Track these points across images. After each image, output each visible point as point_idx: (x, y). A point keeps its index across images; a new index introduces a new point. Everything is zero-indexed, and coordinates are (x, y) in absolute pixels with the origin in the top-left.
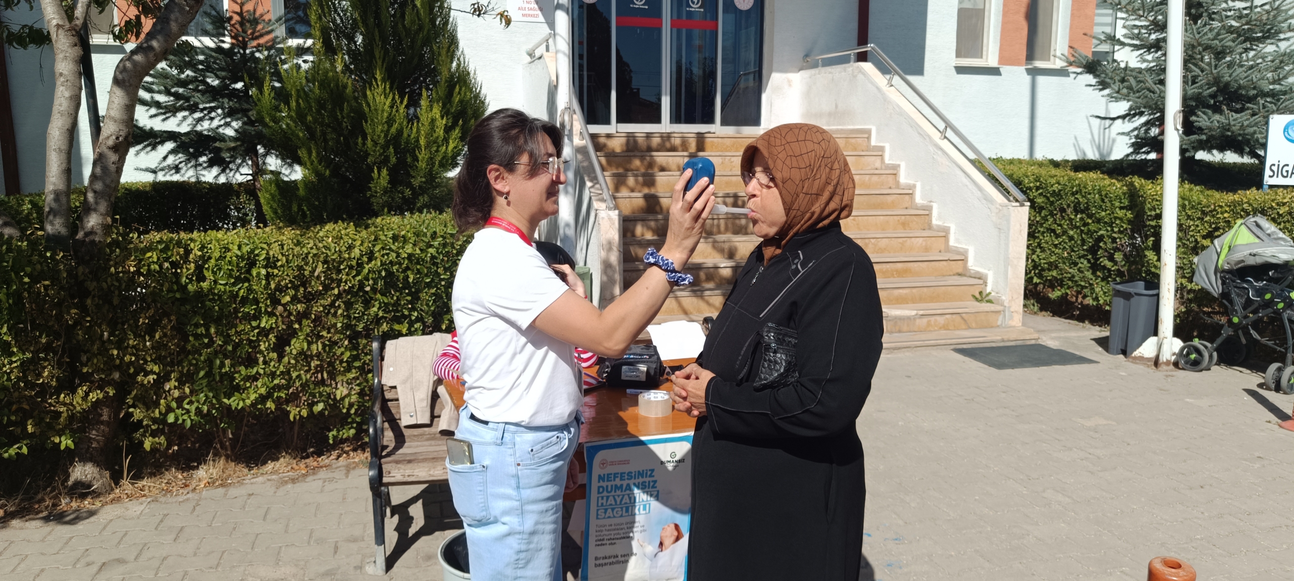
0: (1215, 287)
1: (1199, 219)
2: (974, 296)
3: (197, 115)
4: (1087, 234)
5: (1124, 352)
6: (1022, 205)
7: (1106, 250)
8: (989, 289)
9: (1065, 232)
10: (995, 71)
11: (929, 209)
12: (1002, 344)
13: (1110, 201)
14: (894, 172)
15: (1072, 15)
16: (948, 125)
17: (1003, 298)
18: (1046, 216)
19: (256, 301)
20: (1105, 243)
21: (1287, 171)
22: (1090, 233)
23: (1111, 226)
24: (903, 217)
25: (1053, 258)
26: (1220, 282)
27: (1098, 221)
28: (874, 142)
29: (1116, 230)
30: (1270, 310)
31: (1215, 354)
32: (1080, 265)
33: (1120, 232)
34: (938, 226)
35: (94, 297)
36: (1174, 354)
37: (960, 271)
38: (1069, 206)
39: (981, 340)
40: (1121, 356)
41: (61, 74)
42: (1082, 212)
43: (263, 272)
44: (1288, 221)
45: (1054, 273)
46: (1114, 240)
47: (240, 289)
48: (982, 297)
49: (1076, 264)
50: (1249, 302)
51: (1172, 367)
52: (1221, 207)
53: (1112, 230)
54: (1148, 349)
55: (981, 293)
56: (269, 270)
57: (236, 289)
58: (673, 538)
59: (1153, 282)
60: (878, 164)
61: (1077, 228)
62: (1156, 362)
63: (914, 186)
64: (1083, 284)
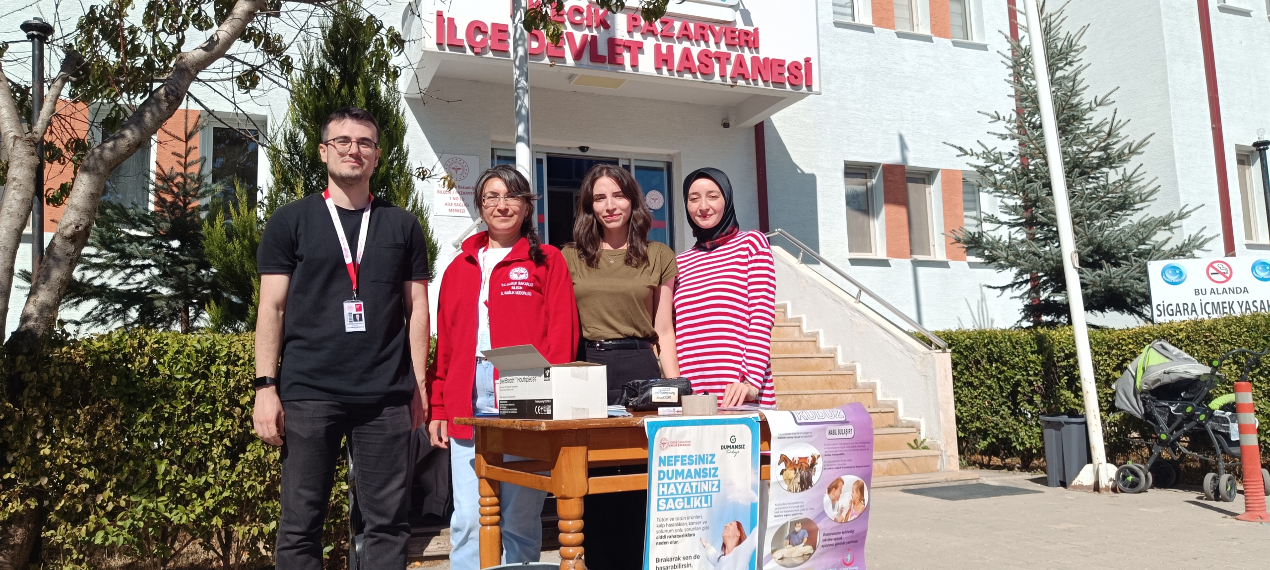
0: (1137, 409)
1: (1106, 353)
2: (909, 445)
4: (1004, 381)
5: (1064, 484)
6: (944, 351)
7: (1024, 395)
8: (923, 437)
9: (982, 383)
10: (884, 263)
11: (853, 369)
12: (946, 485)
13: (1022, 347)
14: (814, 339)
15: (945, 215)
16: (862, 289)
17: (939, 442)
18: (962, 370)
19: (213, 401)
20: (1023, 388)
21: (1172, 310)
22: (1007, 379)
23: (1026, 370)
24: (830, 377)
25: (974, 411)
26: (1141, 403)
27: (1013, 367)
28: (790, 315)
29: (1031, 373)
30: (1193, 423)
31: (1150, 474)
32: (1002, 412)
33: (1035, 375)
34: (863, 384)
35: (30, 389)
36: (1111, 480)
37: (892, 423)
38: (982, 357)
39: (927, 480)
40: (1061, 488)
41: (14, 179)
42: (996, 361)
43: (224, 368)
44: (1188, 345)
45: (978, 424)
46: (1031, 384)
47: (197, 385)
48: (917, 445)
49: (997, 413)
50: (1172, 418)
51: (1111, 492)
52: (1123, 339)
53: (1028, 375)
54: (1085, 476)
55: (915, 441)
56: (230, 367)
57: (192, 385)
58: (736, 540)
59: (1076, 413)
60: (798, 333)
61: (993, 376)
62: (1096, 488)
63: (835, 350)
64: (1007, 430)
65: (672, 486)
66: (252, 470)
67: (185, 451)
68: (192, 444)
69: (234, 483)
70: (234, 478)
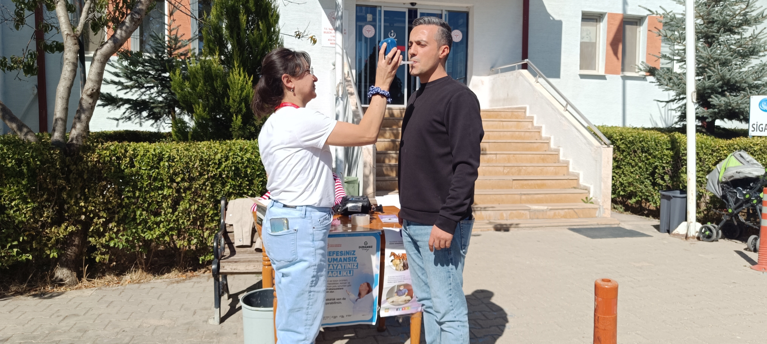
0: (719, 193)
1: (710, 154)
2: (582, 200)
3: (143, 90)
4: (649, 165)
5: (668, 232)
6: (609, 147)
7: (659, 174)
8: (591, 196)
9: (636, 165)
10: (603, 77)
11: (558, 151)
12: (597, 227)
13: (661, 145)
14: (539, 130)
15: (648, 46)
16: (568, 103)
17: (599, 200)
18: (626, 155)
19: (162, 180)
20: (659, 170)
21: (762, 128)
22: (650, 164)
23: (662, 160)
24: (543, 156)
25: (631, 180)
26: (721, 189)
27: (655, 157)
28: (528, 114)
29: (664, 162)
30: (749, 204)
31: (720, 232)
32: (645, 183)
33: (667, 163)
34: (563, 161)
35: (73, 174)
36: (697, 232)
37: (575, 186)
38: (638, 149)
39: (585, 223)
40: (667, 234)
41: (67, 59)
42: (646, 152)
43: (167, 164)
44: (760, 154)
45: (632, 188)
46: (664, 168)
47: (153, 172)
48: (587, 200)
49: (643, 183)
50: (737, 200)
51: (696, 239)
52: (722, 147)
53: (662, 162)
54: (681, 229)
55: (587, 198)
56: (170, 163)
57: (151, 172)
58: (366, 292)
59: (684, 191)
60: (530, 126)
61: (643, 161)
62: (686, 237)
63: (550, 138)
64: (647, 194)
65: (331, 266)
66: (183, 214)
67: (150, 204)
68: (153, 201)
69: (174, 220)
70: (174, 218)
